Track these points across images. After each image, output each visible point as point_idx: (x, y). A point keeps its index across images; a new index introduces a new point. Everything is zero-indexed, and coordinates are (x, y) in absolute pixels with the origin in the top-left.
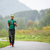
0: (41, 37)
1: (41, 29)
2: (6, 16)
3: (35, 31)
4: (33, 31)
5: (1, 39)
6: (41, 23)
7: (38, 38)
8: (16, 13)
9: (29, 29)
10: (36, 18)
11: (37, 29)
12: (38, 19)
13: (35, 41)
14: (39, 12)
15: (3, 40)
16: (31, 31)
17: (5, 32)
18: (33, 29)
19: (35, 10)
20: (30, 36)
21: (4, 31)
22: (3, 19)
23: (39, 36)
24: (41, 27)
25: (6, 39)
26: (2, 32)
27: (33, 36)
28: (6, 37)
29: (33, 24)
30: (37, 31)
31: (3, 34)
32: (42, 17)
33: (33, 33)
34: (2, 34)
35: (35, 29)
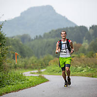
0: (92, 69)
1: (92, 56)
2: (37, 36)
3: (83, 60)
4: (80, 59)
5: (30, 72)
6: (92, 47)
7: (88, 71)
8: (52, 31)
9: (73, 57)
10: (84, 38)
11: (86, 56)
12: (87, 41)
13: (83, 76)
14: (89, 29)
15: (32, 73)
16: (77, 60)
17: (35, 62)
18: (79, 57)
19: (82, 26)
20: (75, 68)
21: (33, 60)
22: (32, 40)
23: (89, 68)
24: (93, 54)
25: (37, 73)
26: (30, 62)
27: (80, 68)
28: (36, 68)
29: (80, 49)
30: (86, 59)
31: (32, 65)
32: (94, 37)
33: (80, 63)
34: (30, 64)
35: (83, 56)
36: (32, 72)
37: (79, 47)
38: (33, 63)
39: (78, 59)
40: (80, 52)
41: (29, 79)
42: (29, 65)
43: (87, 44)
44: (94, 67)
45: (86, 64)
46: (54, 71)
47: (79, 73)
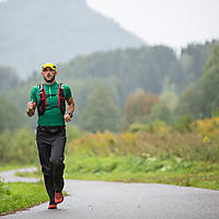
0: (186, 165)
1: (187, 127)
3: (163, 139)
7: (175, 170)
8: (79, 58)
9: (136, 130)
11: (170, 128)
13: (160, 182)
15: (21, 176)
16: (145, 139)
17: (31, 143)
20: (139, 160)
21: (24, 137)
23: (179, 160)
24: (189, 121)
26: (15, 142)
27: (154, 159)
30: (170, 136)
31: (20, 152)
33: (152, 147)
34: (16, 149)
35: (163, 129)
36: (22, 170)
37: (150, 104)
38: (23, 148)
39: (148, 136)
40: (154, 118)
41: (11, 189)
42: (11, 153)
43: (173, 95)
44: (192, 160)
45: (171, 151)
46: (81, 168)
47: (150, 174)
